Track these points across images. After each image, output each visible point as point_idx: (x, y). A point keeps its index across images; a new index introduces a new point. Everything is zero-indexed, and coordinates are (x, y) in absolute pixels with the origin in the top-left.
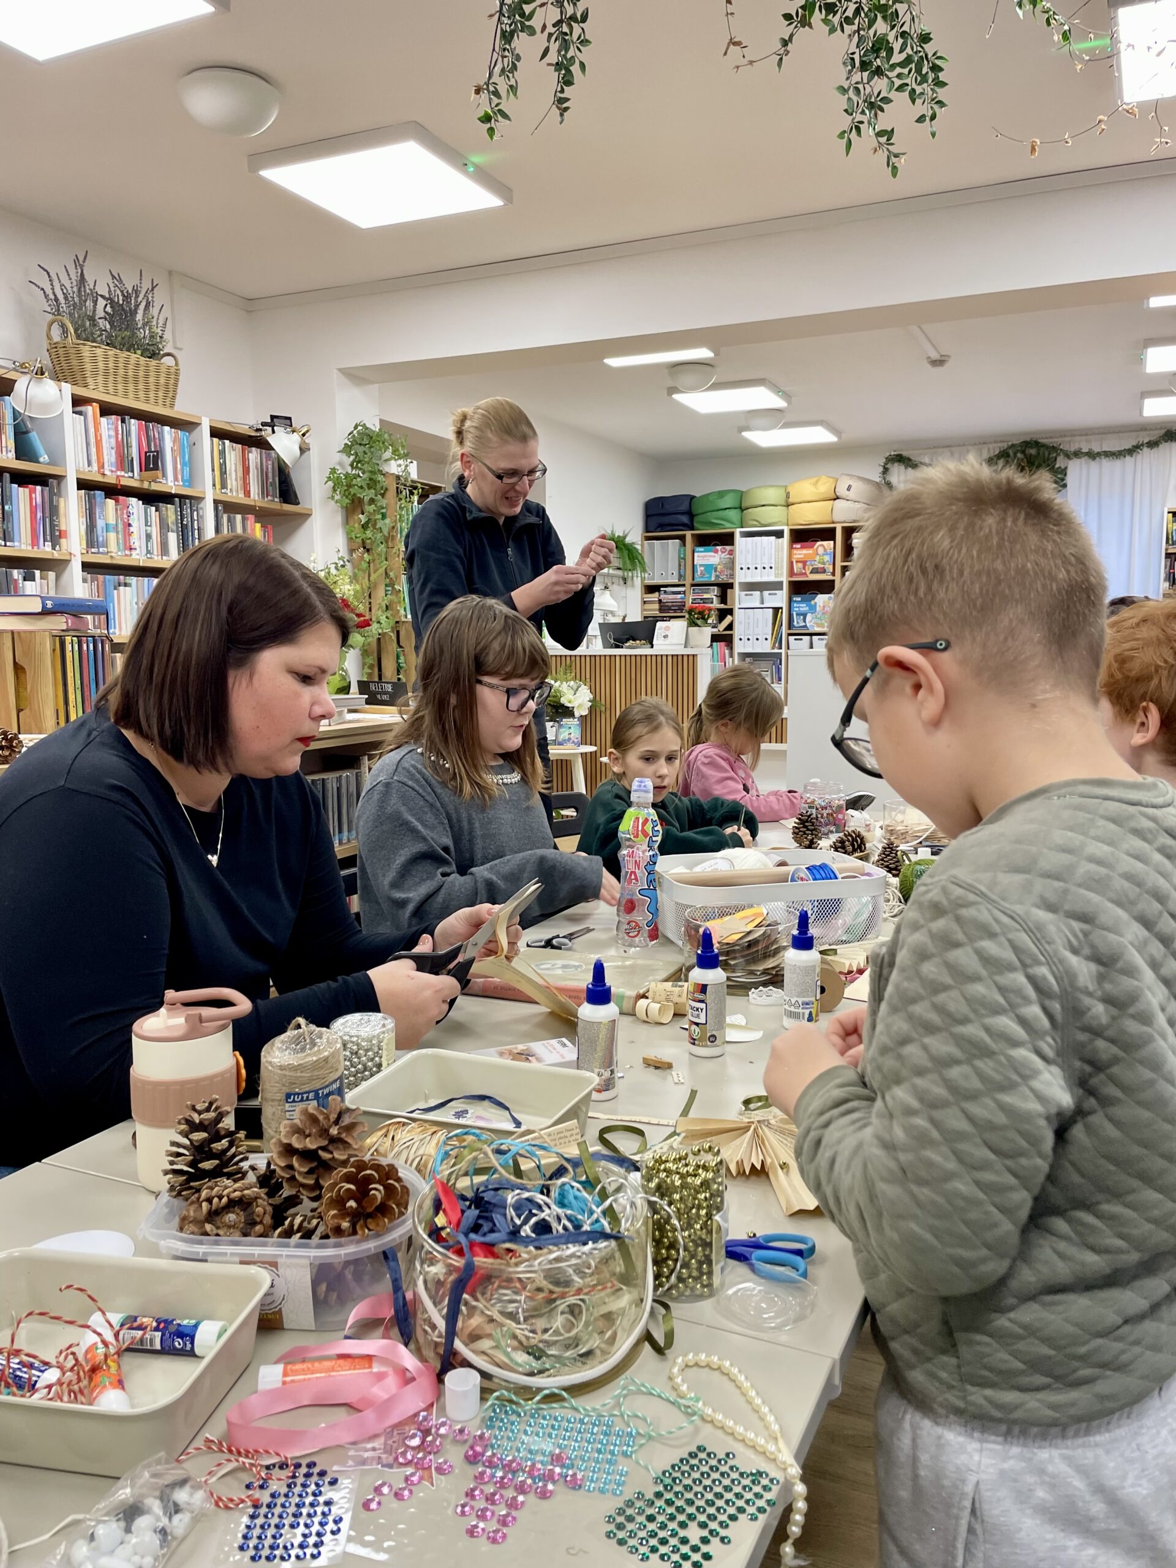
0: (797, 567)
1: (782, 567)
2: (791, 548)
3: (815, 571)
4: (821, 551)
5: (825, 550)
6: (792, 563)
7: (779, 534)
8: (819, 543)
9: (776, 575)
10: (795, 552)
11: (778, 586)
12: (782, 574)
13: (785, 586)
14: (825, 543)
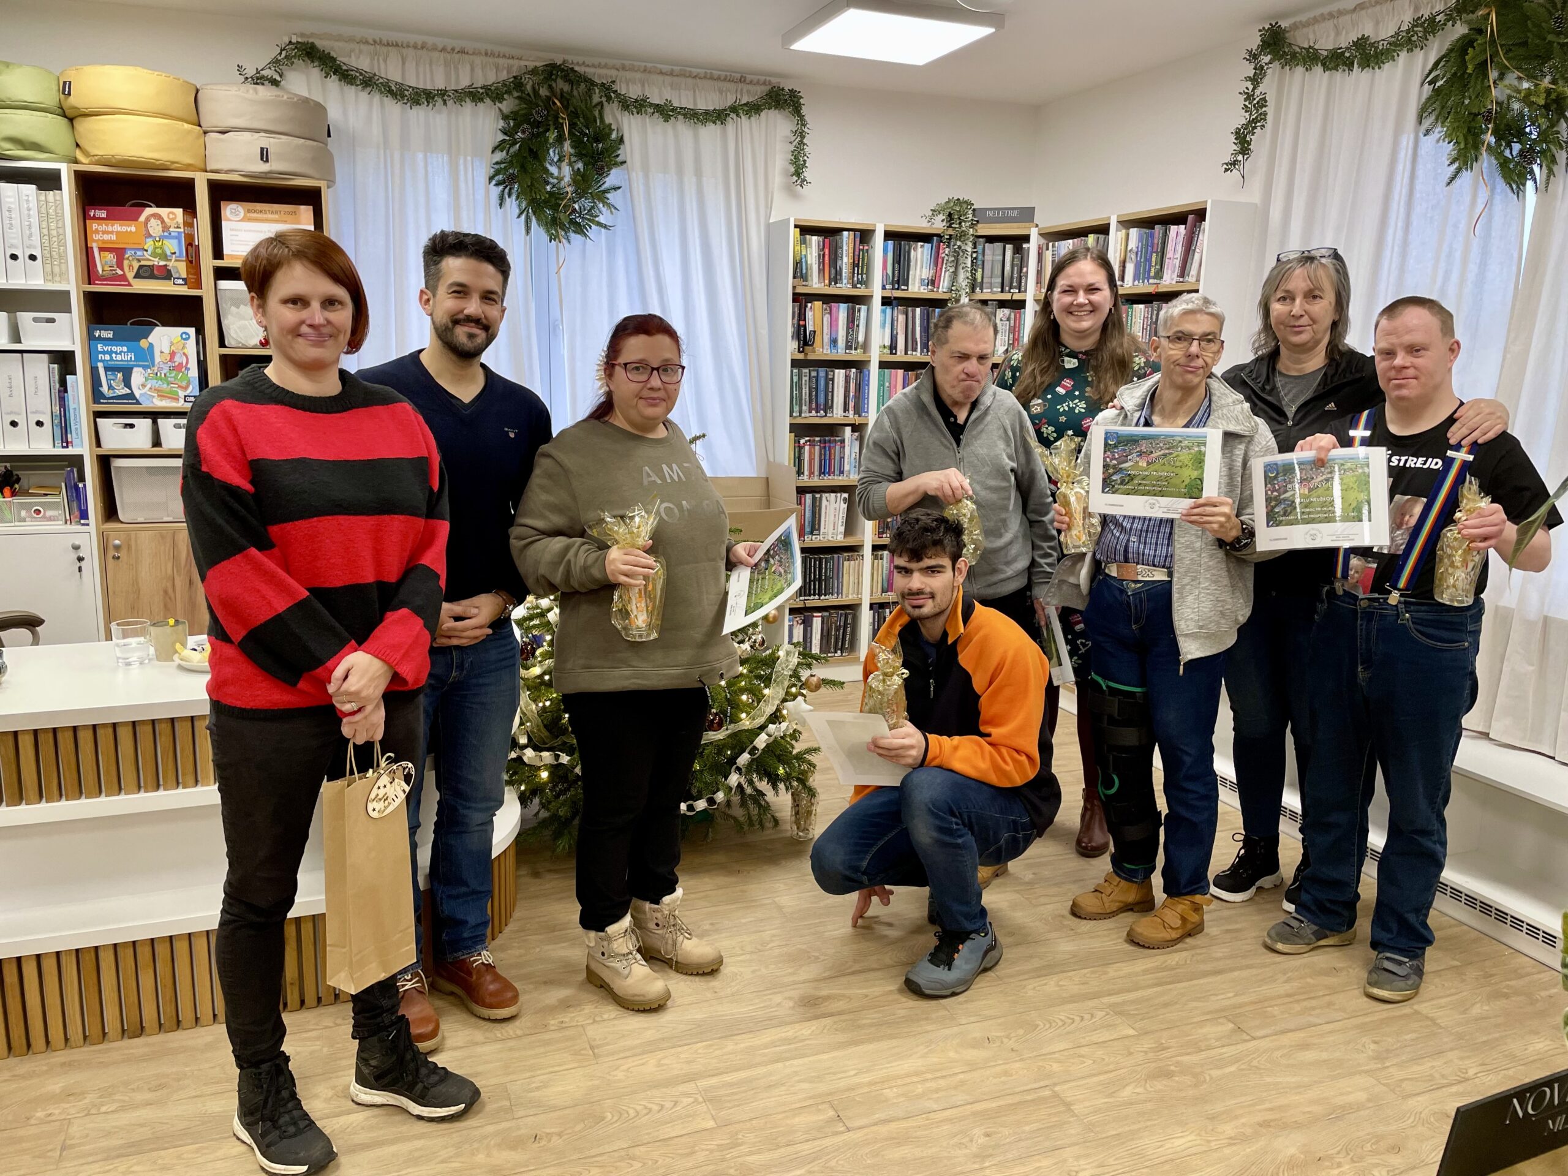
0: (103, 262)
1: (62, 257)
2: (84, 217)
3: (146, 272)
4: (155, 228)
5: (166, 228)
6: (88, 252)
7: (47, 181)
8: (148, 211)
9: (50, 276)
10: (93, 226)
11: (55, 301)
12: (63, 275)
13: (76, 303)
14: (164, 212)
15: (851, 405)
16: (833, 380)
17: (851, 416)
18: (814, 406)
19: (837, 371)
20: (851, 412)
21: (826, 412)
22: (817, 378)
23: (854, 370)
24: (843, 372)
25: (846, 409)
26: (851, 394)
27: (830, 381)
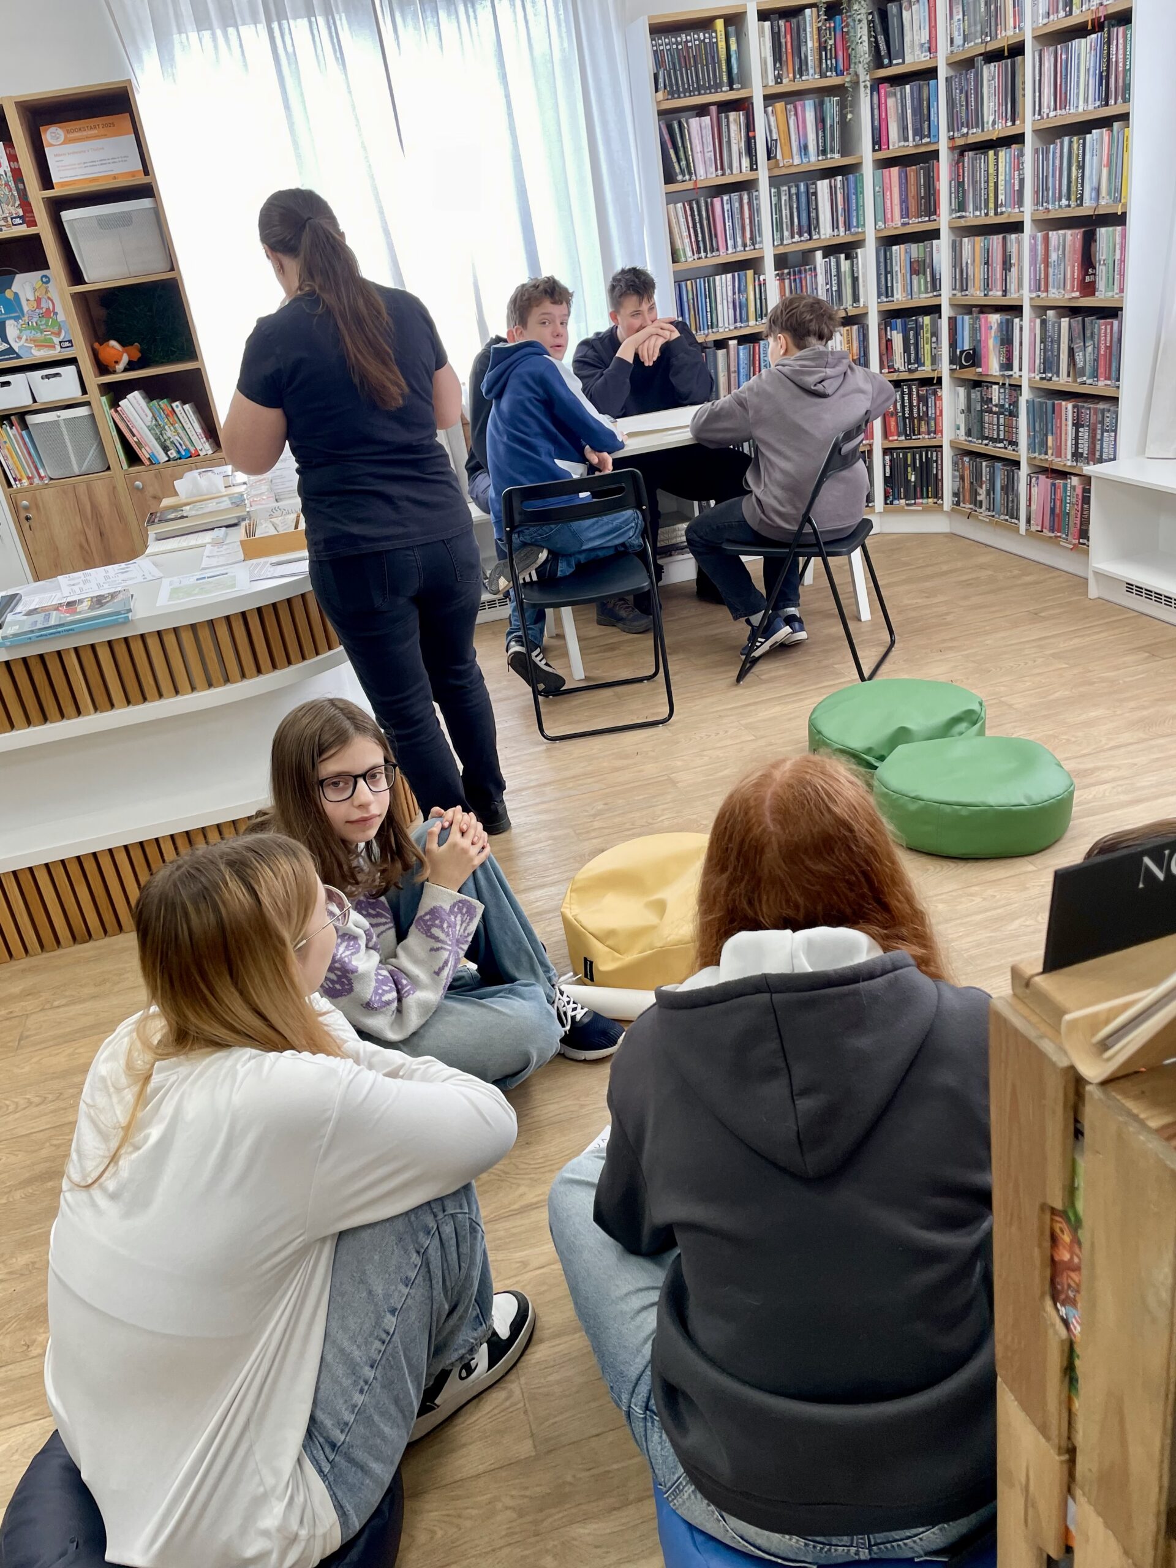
15: (841, 220)
16: (815, 194)
17: (842, 234)
18: (796, 229)
19: (819, 183)
20: (842, 229)
21: (810, 234)
22: (798, 194)
23: (839, 178)
24: (826, 182)
25: (835, 225)
26: (840, 207)
27: (812, 196)
